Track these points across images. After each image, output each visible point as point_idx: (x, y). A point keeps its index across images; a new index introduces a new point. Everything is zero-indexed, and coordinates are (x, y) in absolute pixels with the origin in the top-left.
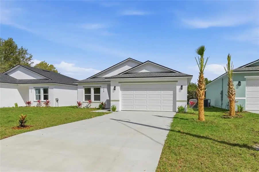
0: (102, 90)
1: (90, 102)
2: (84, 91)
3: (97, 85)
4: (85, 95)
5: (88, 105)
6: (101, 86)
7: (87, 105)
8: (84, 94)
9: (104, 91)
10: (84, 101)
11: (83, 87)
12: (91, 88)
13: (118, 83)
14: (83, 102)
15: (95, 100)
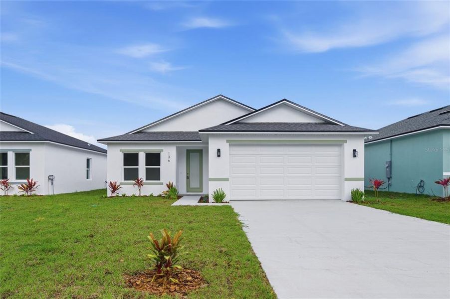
1: (140, 183)
6: (162, 151)
9: (169, 161)
10: (123, 181)
11: (120, 151)
12: (139, 153)
13: (226, 141)
14: (121, 184)
15: (147, 179)
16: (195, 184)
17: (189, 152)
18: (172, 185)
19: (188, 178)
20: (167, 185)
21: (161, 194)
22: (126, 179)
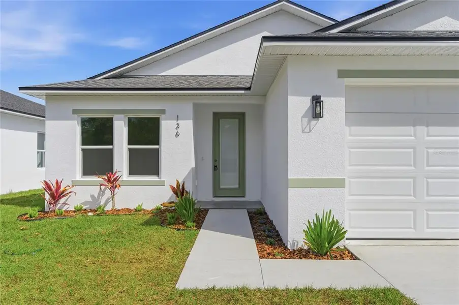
0: (167, 127)
1: (113, 183)
2: (78, 129)
3: (144, 107)
4: (83, 150)
5: (102, 193)
6: (163, 112)
7: (92, 196)
8: (78, 147)
9: (177, 135)
10: (79, 177)
11: (75, 112)
12: (115, 117)
13: (336, 74)
14: (75, 184)
15: (132, 172)
16: (229, 181)
17: (218, 117)
18: (183, 189)
19: (216, 168)
20: (173, 188)
21: (160, 206)
22: (86, 173)
